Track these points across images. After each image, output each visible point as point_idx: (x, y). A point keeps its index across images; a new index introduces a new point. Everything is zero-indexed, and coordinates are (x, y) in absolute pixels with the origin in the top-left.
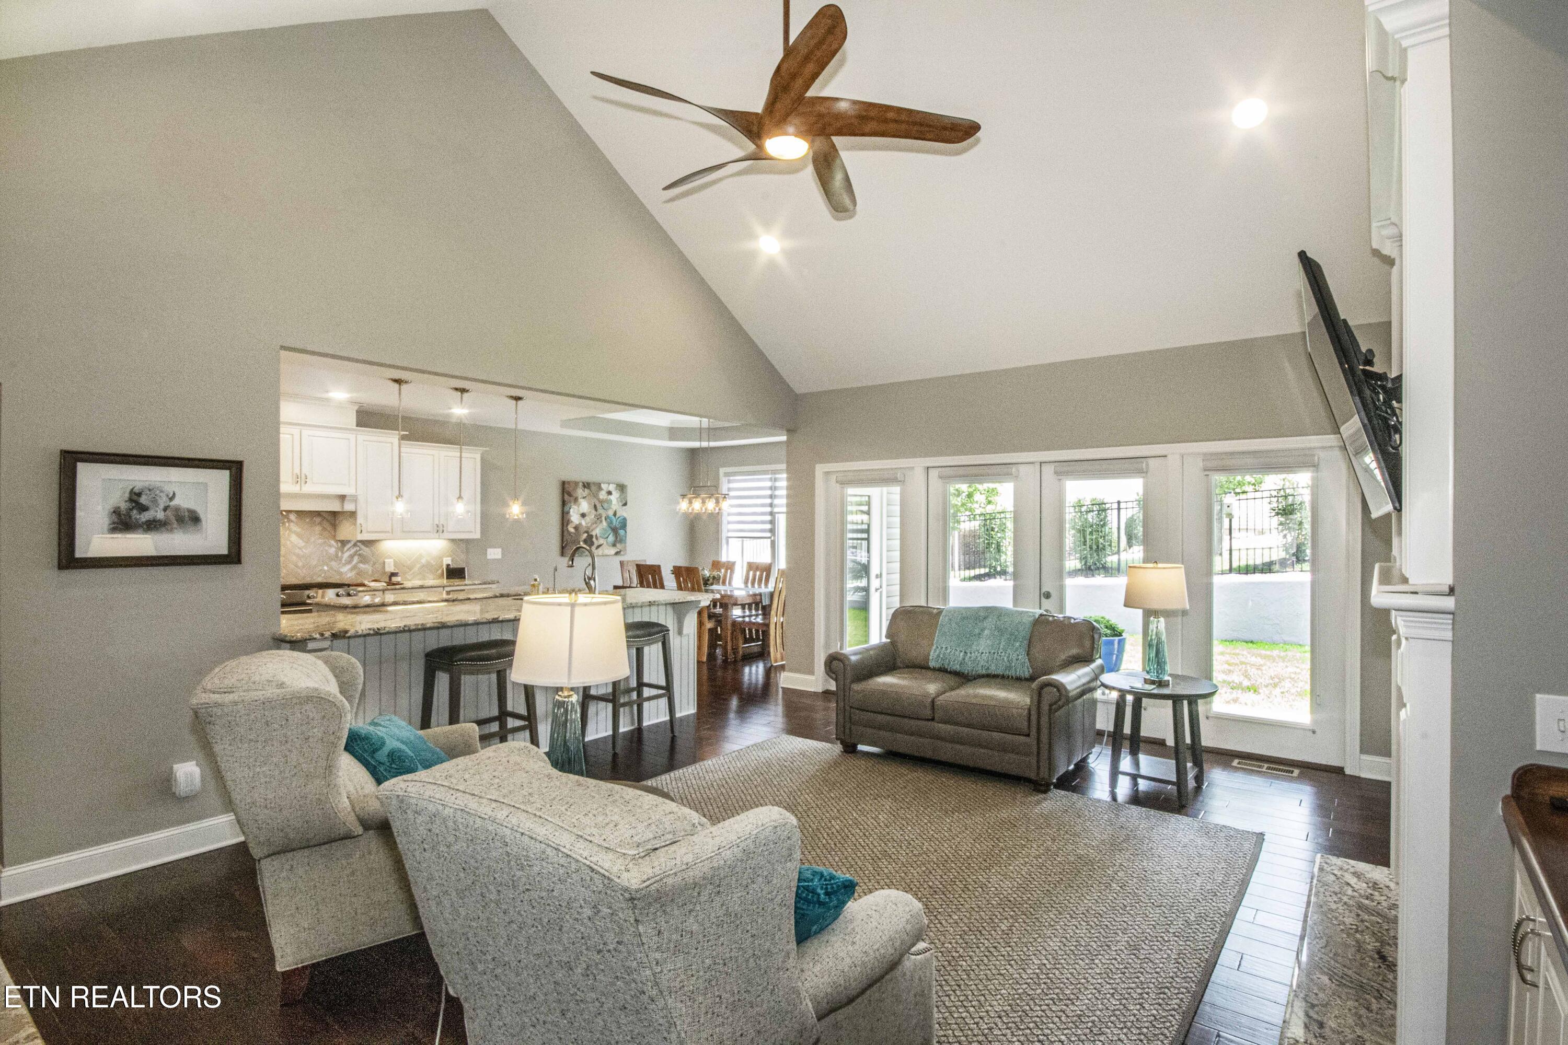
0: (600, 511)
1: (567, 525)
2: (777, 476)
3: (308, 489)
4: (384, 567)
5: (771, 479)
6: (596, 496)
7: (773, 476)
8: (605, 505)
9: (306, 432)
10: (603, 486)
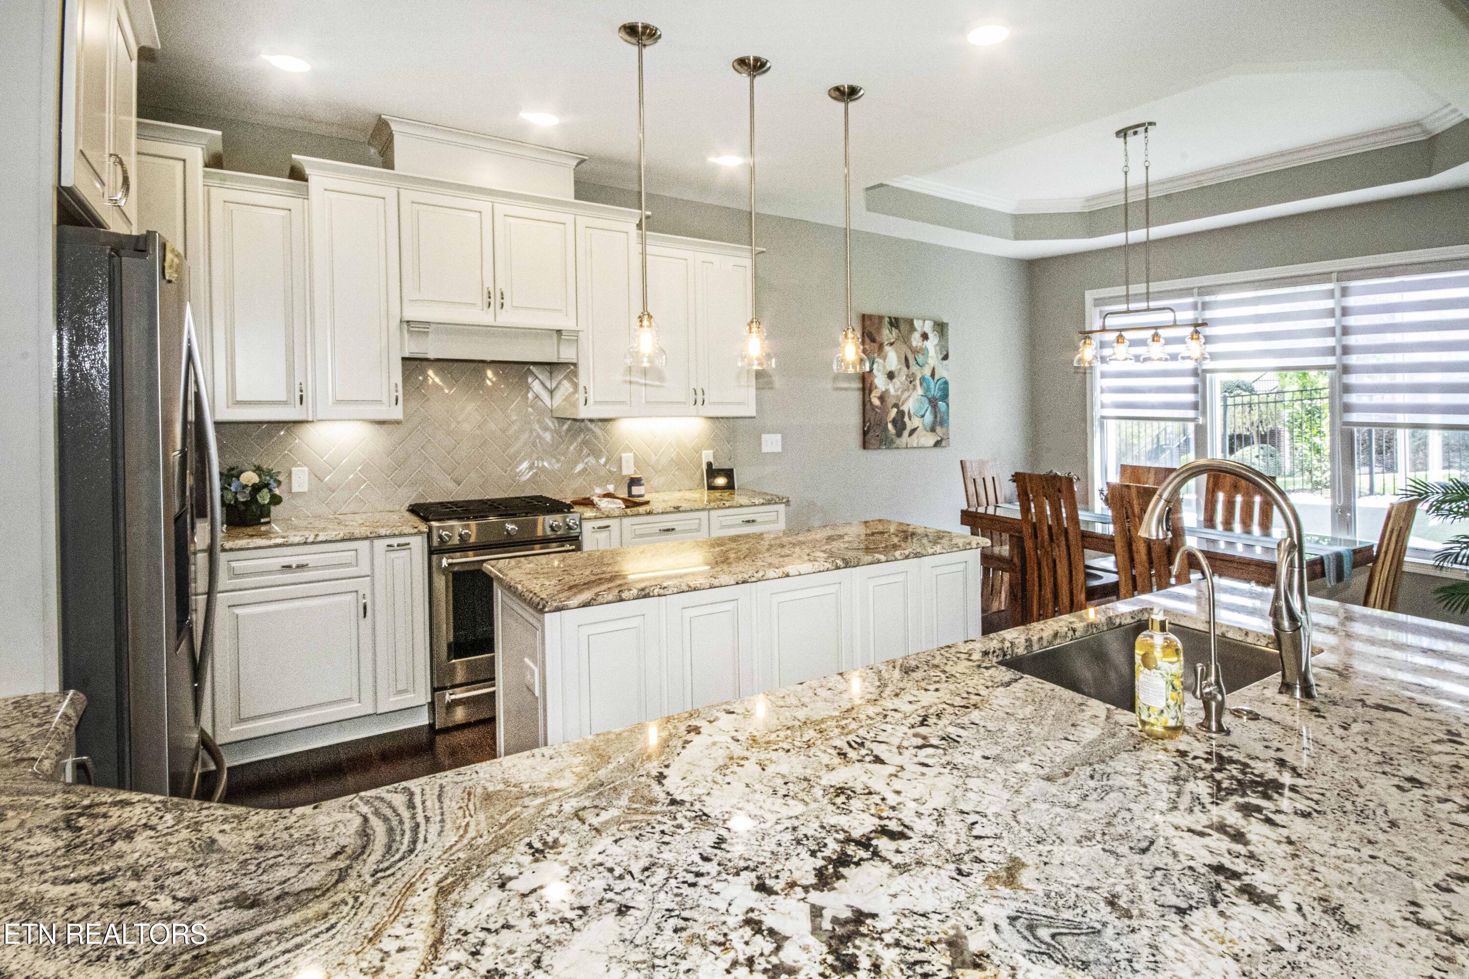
0: (914, 368)
1: (870, 392)
2: (1207, 298)
3: (507, 318)
4: (620, 467)
5: (1195, 306)
6: (906, 340)
7: (1200, 300)
8: (920, 358)
9: (503, 208)
10: (917, 324)
